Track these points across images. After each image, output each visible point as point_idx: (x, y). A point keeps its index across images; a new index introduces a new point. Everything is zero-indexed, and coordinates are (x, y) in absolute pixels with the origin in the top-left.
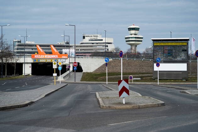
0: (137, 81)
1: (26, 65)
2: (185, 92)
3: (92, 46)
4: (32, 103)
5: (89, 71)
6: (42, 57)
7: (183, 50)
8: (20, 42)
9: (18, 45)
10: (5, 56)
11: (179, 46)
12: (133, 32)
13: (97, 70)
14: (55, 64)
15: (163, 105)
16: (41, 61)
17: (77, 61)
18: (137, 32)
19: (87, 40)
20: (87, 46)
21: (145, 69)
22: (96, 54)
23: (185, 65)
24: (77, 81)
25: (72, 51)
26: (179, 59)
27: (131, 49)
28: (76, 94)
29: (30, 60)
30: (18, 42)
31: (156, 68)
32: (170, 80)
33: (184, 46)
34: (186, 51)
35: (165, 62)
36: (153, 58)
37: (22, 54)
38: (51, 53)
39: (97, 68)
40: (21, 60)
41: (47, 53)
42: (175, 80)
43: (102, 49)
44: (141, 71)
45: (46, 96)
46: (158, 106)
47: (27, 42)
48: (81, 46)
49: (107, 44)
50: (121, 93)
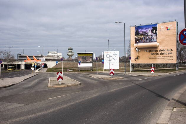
0: (71, 71)
1: (22, 65)
2: (91, 77)
3: (52, 57)
4: (14, 84)
5: (50, 67)
6: (29, 61)
7: (91, 58)
8: (21, 55)
9: (20, 56)
10: (11, 61)
11: (89, 56)
12: (70, 50)
13: (54, 67)
14: (33, 64)
15: (80, 84)
16: (29, 63)
17: (44, 63)
18: (71, 50)
19: (50, 54)
20: (50, 57)
21: (75, 66)
22: (54, 60)
23: (92, 64)
24: (44, 72)
25: (44, 58)
26: (89, 61)
27: (69, 57)
28: (40, 79)
29: (24, 63)
30: (20, 55)
31: (79, 66)
32: (85, 71)
33: (91, 56)
34: (92, 58)
35: (83, 63)
36: (78, 61)
37: (21, 60)
38: (33, 60)
39: (54, 66)
40: (20, 63)
41: (31, 60)
42: (87, 71)
43: (56, 58)
44: (73, 67)
45: (25, 80)
46: (78, 85)
47: (24, 55)
48: (48, 57)
49: (58, 56)
50: (58, 79)
